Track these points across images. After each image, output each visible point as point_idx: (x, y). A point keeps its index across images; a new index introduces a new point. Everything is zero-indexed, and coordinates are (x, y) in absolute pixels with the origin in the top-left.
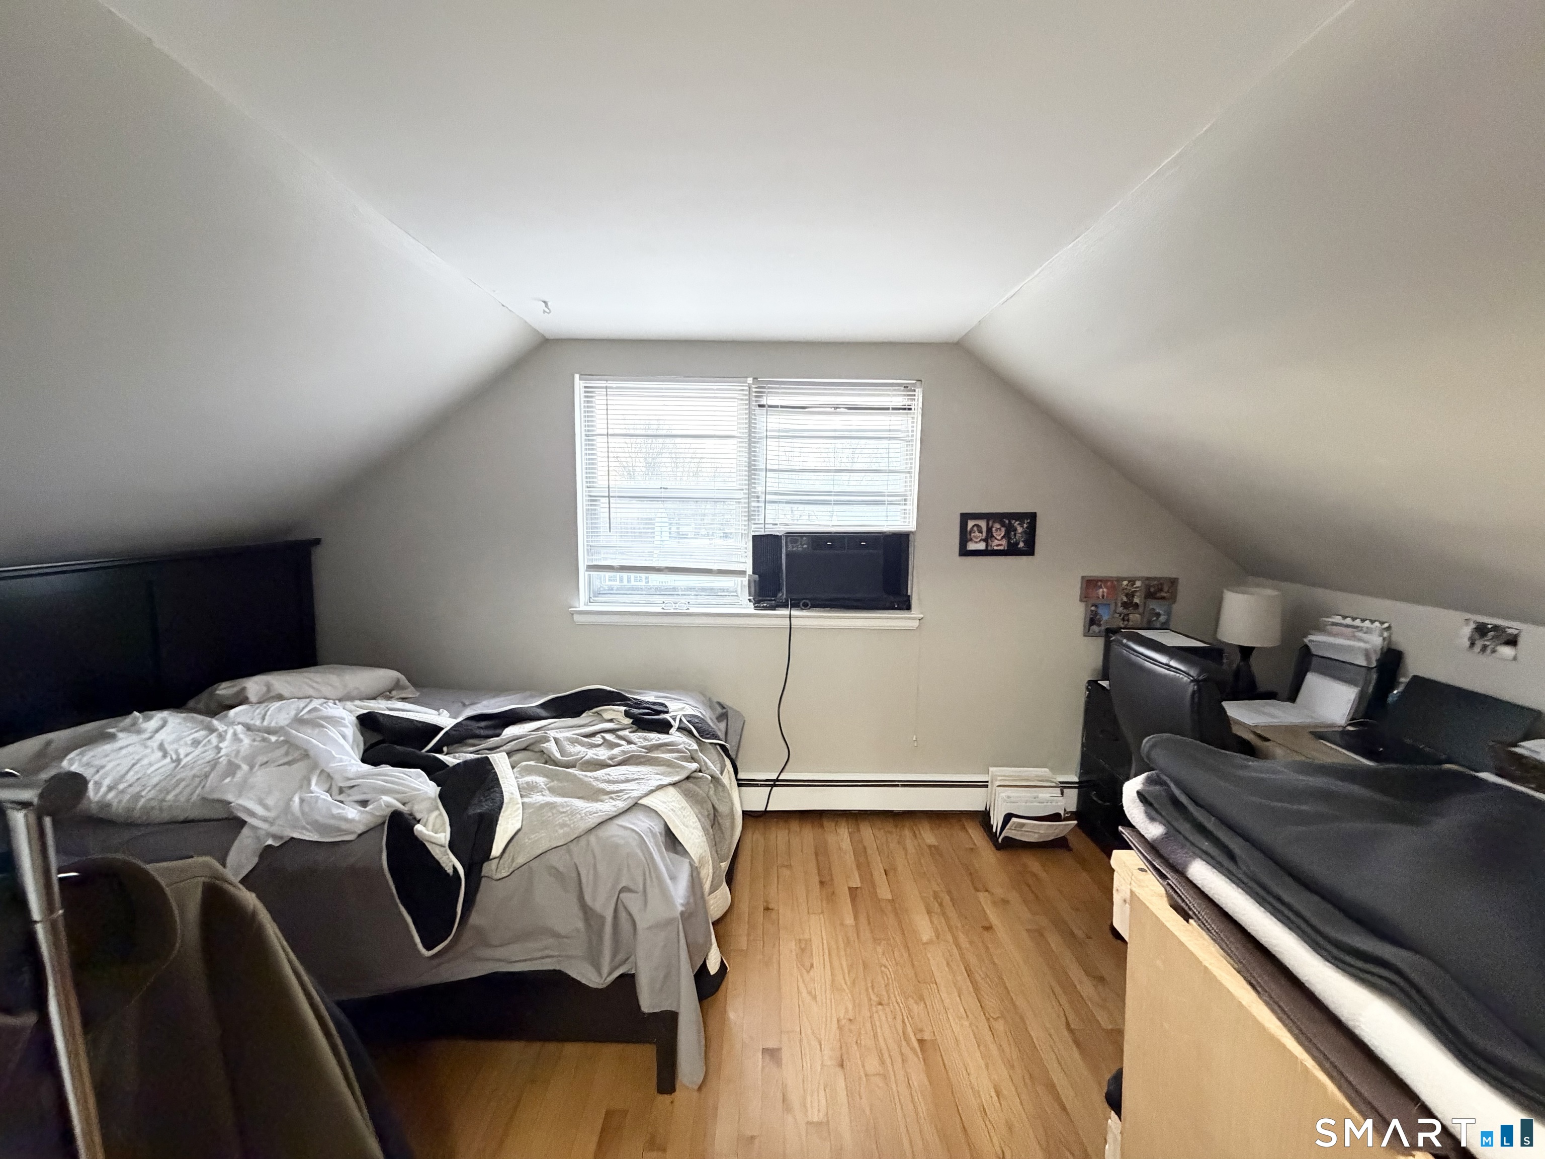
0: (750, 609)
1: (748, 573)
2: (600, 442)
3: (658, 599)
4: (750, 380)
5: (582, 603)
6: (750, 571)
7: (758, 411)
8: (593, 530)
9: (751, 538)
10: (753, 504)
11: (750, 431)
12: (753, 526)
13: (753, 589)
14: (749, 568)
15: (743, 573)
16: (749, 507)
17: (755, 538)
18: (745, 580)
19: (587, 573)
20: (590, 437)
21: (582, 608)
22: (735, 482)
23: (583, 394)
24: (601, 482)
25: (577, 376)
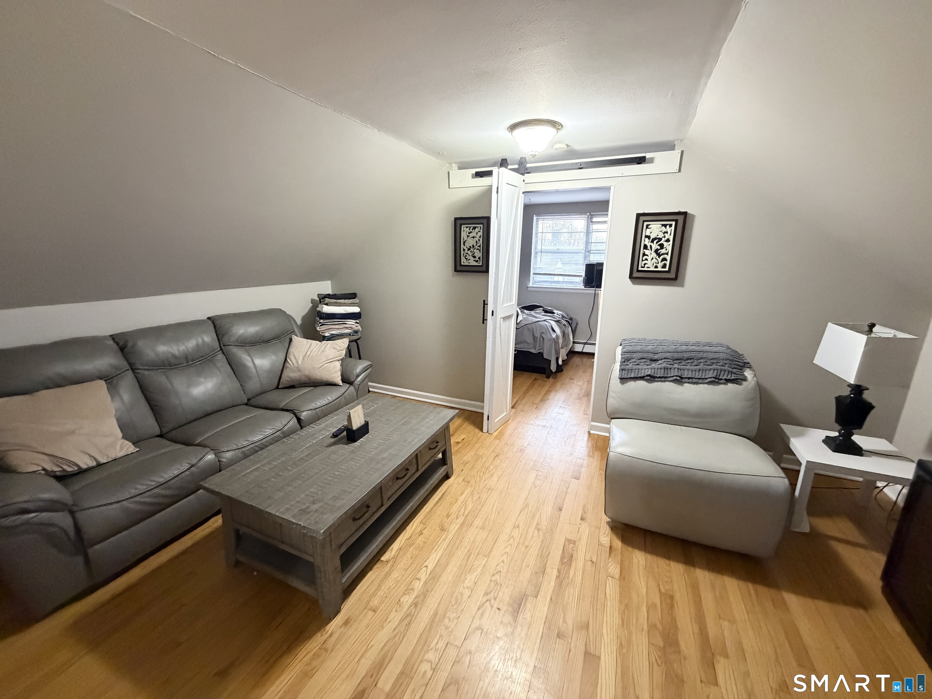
0: (583, 287)
1: (583, 276)
2: (540, 235)
3: (554, 284)
4: (588, 214)
5: (531, 285)
6: (584, 276)
7: (591, 223)
8: (535, 263)
9: (585, 265)
10: (586, 254)
11: (587, 230)
12: (586, 261)
13: (584, 282)
14: (583, 274)
15: (581, 276)
16: (585, 255)
17: (586, 265)
18: (582, 278)
19: (533, 275)
20: (537, 233)
21: (530, 286)
22: (581, 247)
23: (536, 221)
24: (539, 247)
25: (535, 216)
